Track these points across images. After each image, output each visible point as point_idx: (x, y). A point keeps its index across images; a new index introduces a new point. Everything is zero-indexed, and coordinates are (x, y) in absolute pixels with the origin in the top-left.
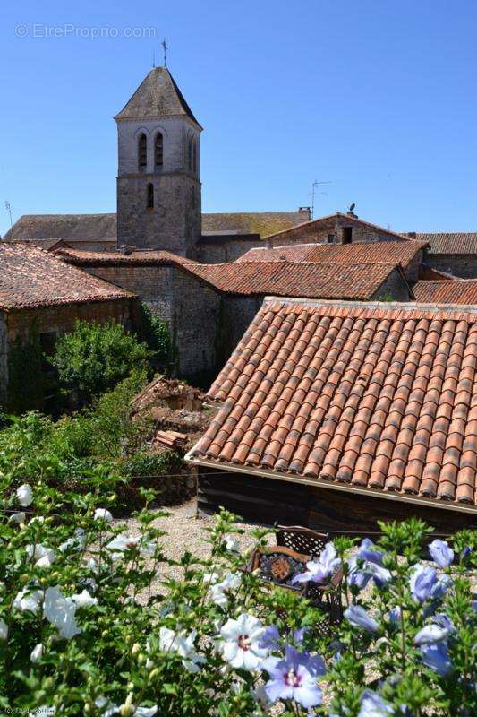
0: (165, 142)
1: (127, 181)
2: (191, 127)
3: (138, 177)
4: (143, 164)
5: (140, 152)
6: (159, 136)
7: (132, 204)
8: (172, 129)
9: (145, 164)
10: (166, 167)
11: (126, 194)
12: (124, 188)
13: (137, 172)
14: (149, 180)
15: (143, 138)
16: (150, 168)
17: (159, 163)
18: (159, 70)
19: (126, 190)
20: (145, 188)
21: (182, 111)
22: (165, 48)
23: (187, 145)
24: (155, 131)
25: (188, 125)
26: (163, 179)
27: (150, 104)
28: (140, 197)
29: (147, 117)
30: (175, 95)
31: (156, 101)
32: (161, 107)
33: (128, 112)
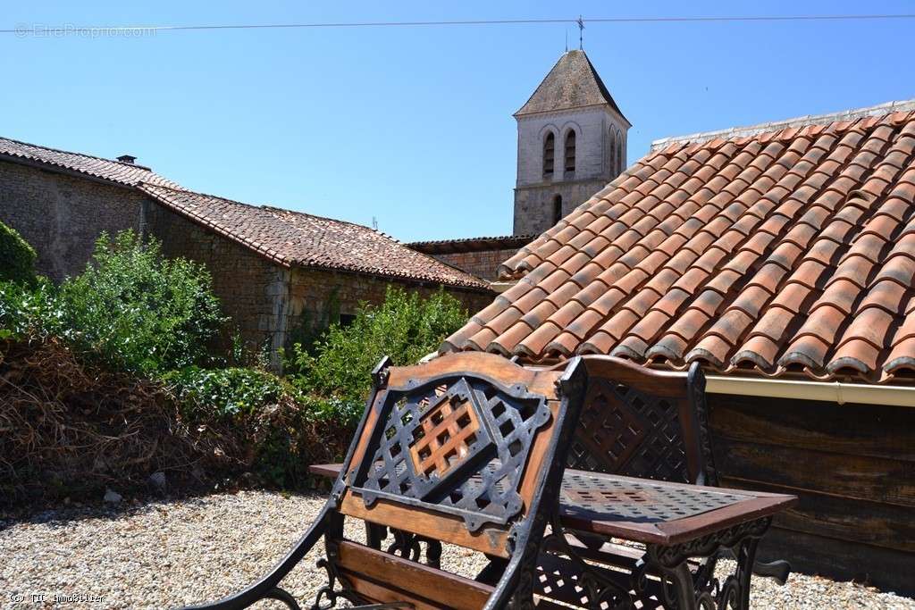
0: (579, 142)
1: (527, 193)
2: (615, 122)
3: (542, 188)
4: (548, 170)
5: (545, 156)
6: (571, 134)
7: (533, 222)
8: (588, 126)
9: (552, 171)
10: (580, 173)
11: (525, 209)
12: (523, 202)
13: (541, 181)
14: (557, 191)
15: (551, 137)
16: (558, 175)
17: (570, 168)
18: (573, 54)
19: (526, 203)
20: (551, 200)
21: (602, 100)
22: (582, 27)
23: (608, 145)
24: (566, 128)
25: (610, 118)
26: (575, 188)
27: (560, 95)
28: (543, 213)
29: (557, 111)
30: (593, 81)
31: (568, 90)
32: (573, 98)
33: (531, 108)
